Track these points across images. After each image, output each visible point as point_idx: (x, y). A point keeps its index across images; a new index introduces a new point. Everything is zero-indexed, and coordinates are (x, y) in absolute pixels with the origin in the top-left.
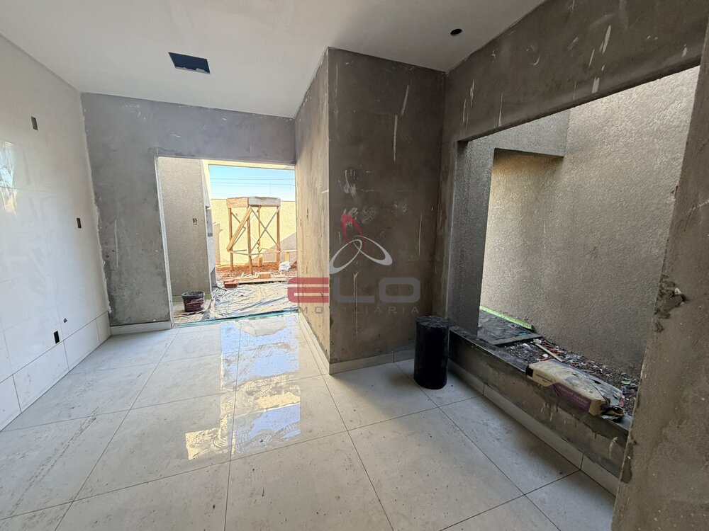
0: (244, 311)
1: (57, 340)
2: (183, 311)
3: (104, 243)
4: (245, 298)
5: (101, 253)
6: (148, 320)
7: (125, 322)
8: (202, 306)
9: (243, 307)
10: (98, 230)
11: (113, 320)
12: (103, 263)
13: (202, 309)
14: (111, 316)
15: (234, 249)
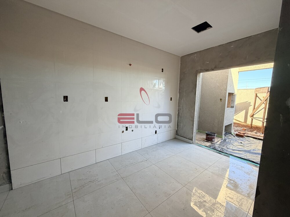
0: (234, 152)
1: (156, 133)
2: (205, 139)
3: (179, 106)
4: (242, 145)
5: (177, 109)
6: (186, 137)
7: (180, 135)
8: (213, 140)
9: (236, 149)
10: (178, 102)
11: (177, 133)
12: (177, 113)
13: (213, 141)
14: (177, 131)
15: (254, 116)
